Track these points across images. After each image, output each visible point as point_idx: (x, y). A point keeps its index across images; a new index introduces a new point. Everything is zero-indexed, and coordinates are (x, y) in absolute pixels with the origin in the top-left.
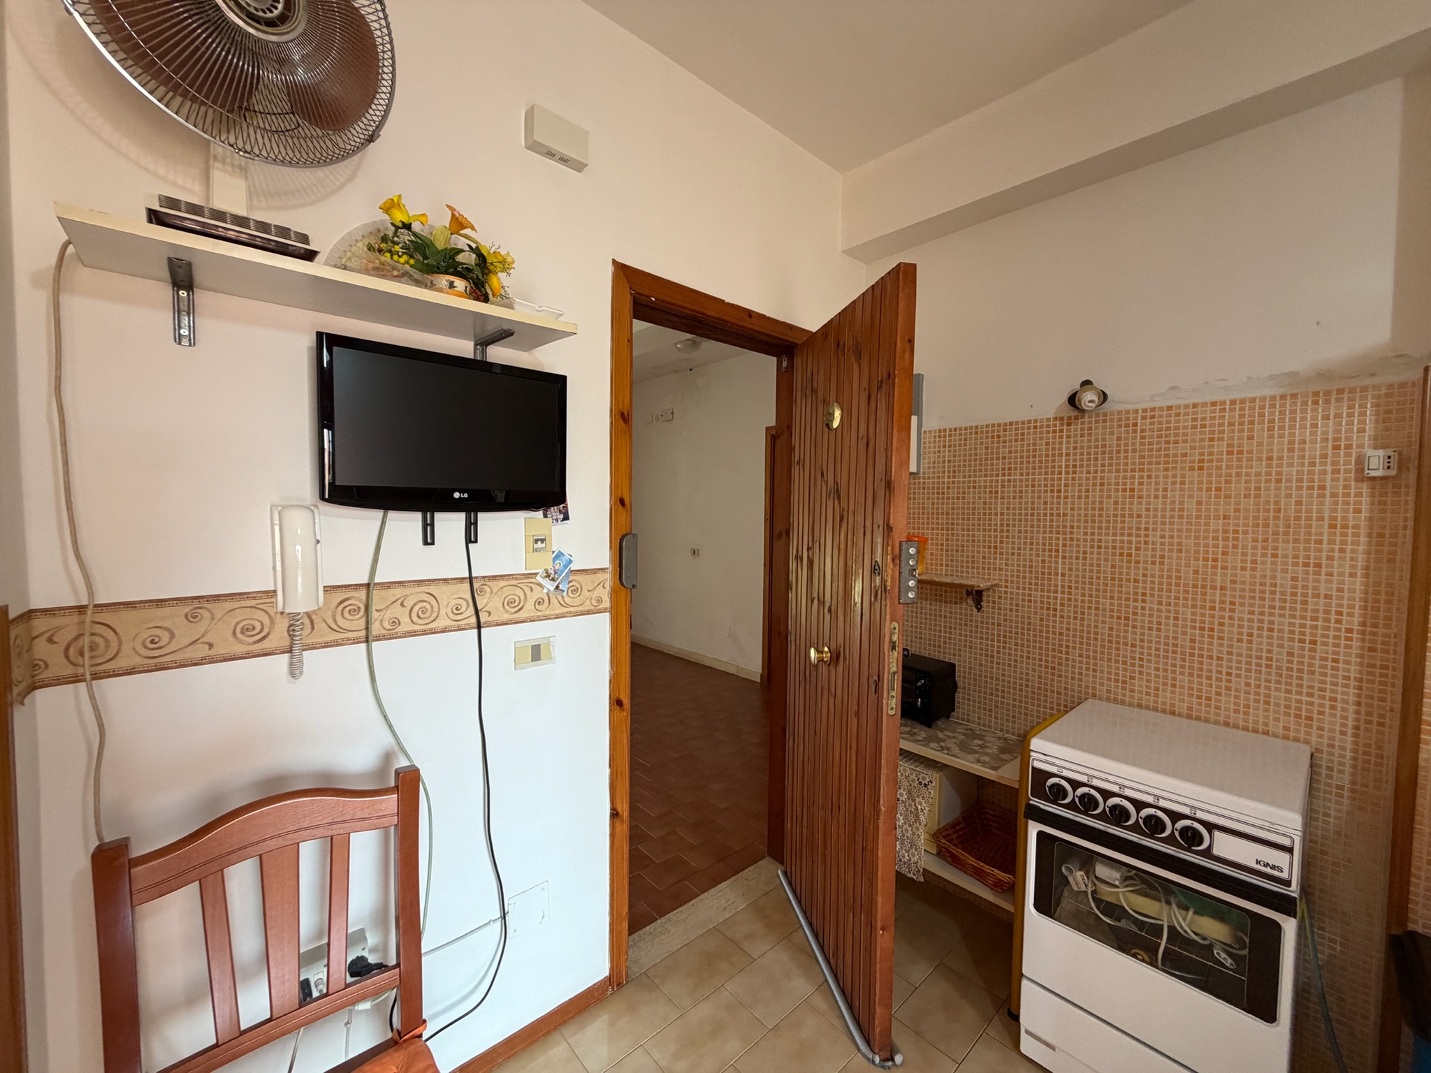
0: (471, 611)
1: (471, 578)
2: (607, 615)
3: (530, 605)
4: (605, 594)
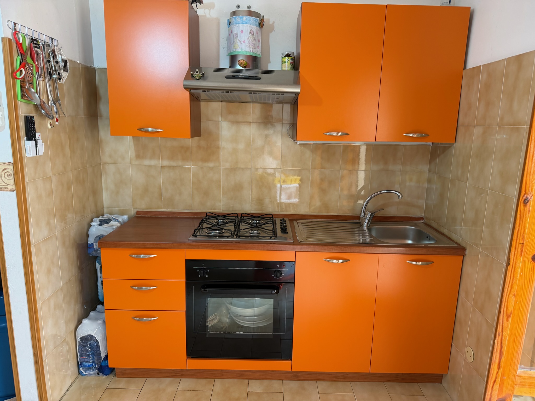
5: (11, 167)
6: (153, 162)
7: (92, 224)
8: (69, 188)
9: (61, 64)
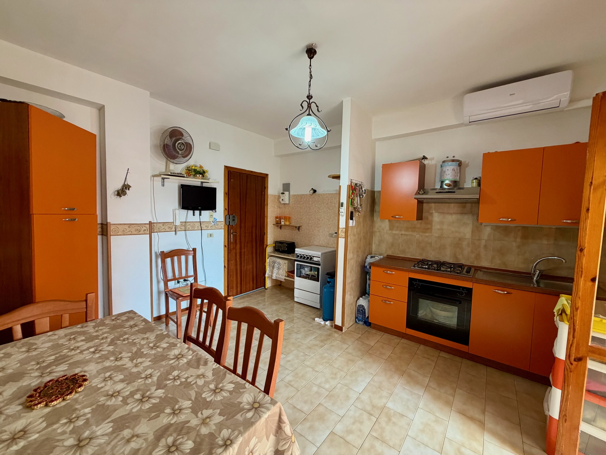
0: (200, 227)
1: (200, 222)
2: (223, 230)
3: (210, 227)
4: (223, 226)
5: (344, 229)
6: (397, 232)
7: (368, 257)
8: (361, 240)
9: (364, 191)
